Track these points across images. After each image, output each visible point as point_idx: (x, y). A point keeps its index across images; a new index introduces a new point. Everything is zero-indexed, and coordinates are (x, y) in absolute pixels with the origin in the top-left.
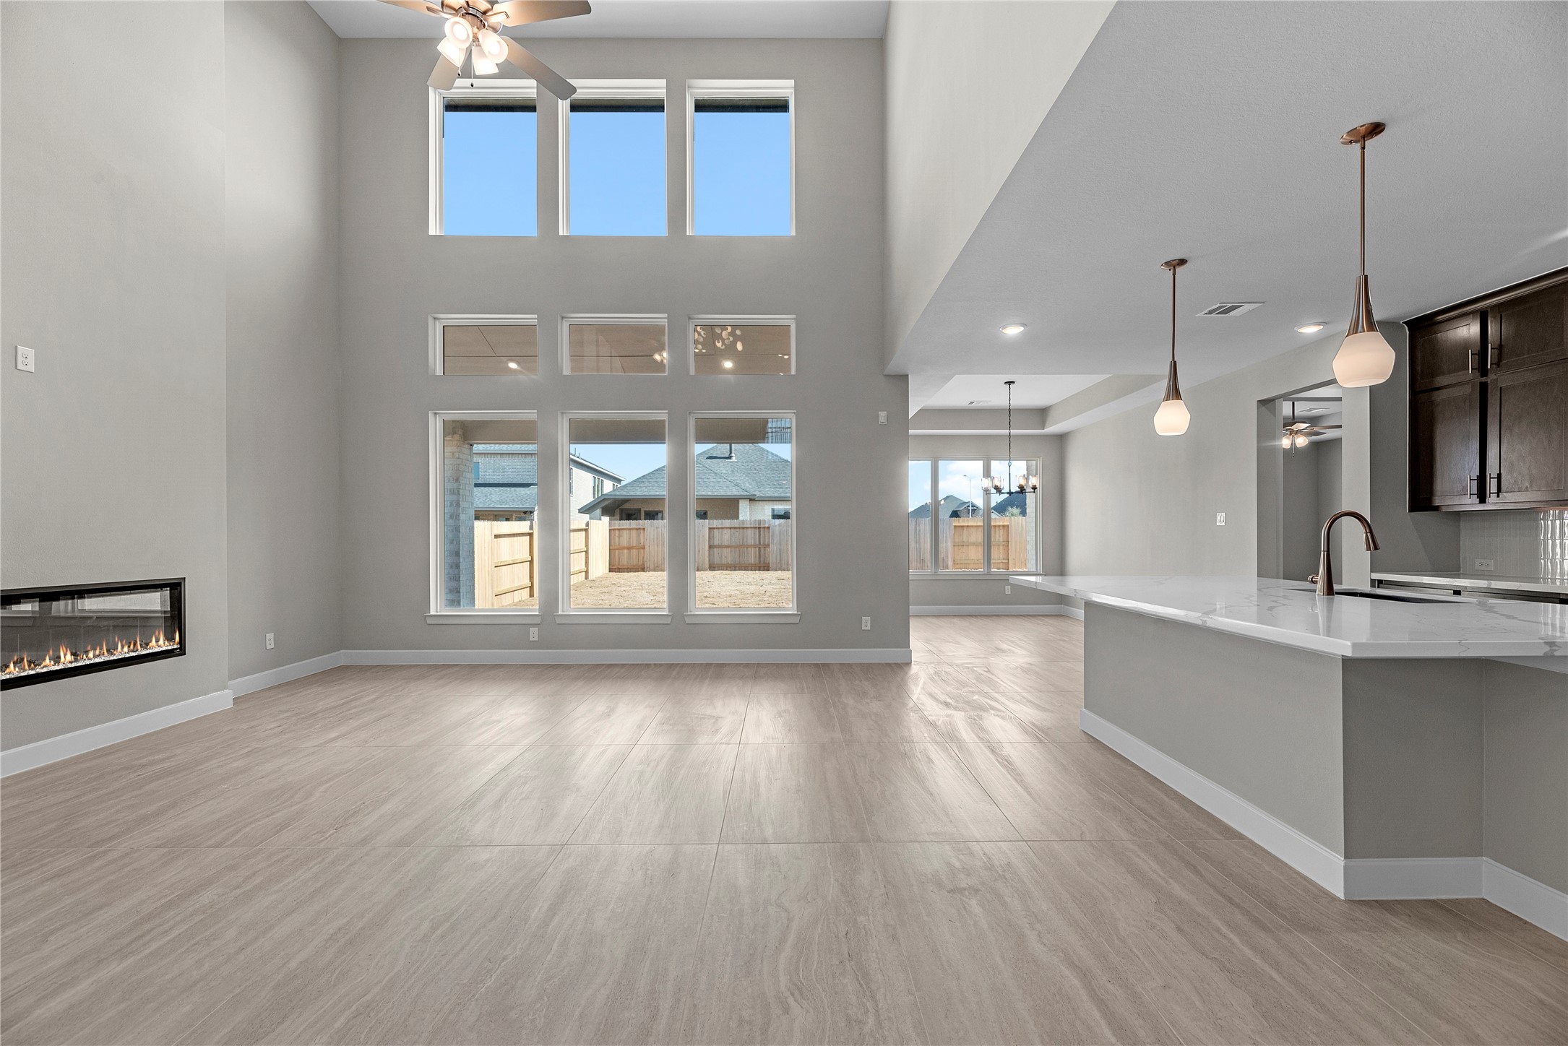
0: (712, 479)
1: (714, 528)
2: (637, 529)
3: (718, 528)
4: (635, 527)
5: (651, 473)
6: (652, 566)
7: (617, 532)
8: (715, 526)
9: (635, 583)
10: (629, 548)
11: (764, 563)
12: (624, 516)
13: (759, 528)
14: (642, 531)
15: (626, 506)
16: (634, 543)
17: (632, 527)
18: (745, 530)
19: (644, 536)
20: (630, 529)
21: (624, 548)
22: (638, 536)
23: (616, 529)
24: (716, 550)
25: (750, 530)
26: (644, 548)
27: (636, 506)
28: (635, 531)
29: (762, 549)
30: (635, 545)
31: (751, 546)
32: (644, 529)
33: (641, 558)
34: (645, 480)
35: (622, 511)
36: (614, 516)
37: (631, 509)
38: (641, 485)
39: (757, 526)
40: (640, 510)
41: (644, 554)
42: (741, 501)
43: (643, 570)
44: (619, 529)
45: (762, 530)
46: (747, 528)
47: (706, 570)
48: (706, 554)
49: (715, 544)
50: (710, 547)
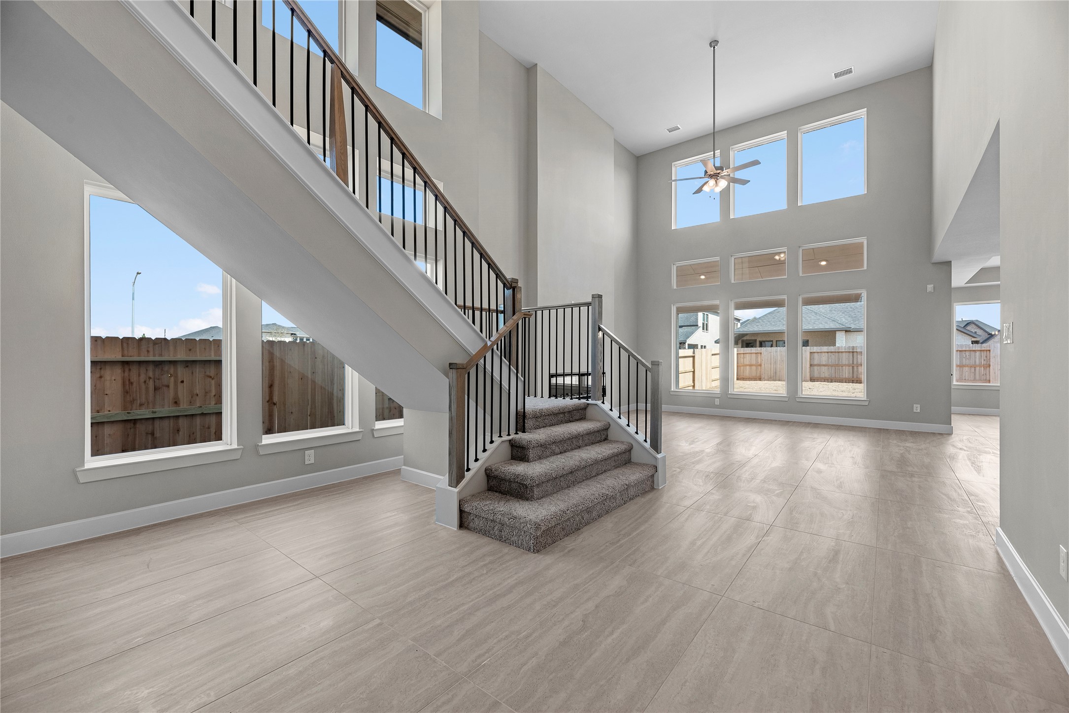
0: (813, 317)
1: (814, 352)
2: (756, 353)
3: (818, 352)
4: (755, 352)
5: (765, 315)
6: (766, 378)
7: (742, 355)
8: (815, 351)
9: (756, 387)
10: (751, 365)
11: (857, 377)
12: (746, 345)
13: (853, 352)
14: (759, 354)
15: (746, 338)
16: (754, 362)
17: (752, 352)
18: (840, 354)
19: (761, 358)
20: (751, 353)
21: (747, 365)
22: (757, 358)
23: (741, 353)
24: (816, 368)
25: (844, 354)
26: (760, 365)
27: (753, 338)
28: (754, 355)
29: (855, 367)
30: (754, 363)
31: (845, 365)
32: (761, 353)
33: (759, 372)
34: (760, 321)
35: (743, 341)
37: (749, 340)
38: (757, 324)
39: (851, 351)
40: (756, 340)
41: (761, 368)
42: (837, 332)
43: (760, 379)
44: (743, 353)
45: (855, 354)
46: (842, 352)
47: (808, 382)
48: (808, 370)
49: (815, 363)
50: (811, 365)
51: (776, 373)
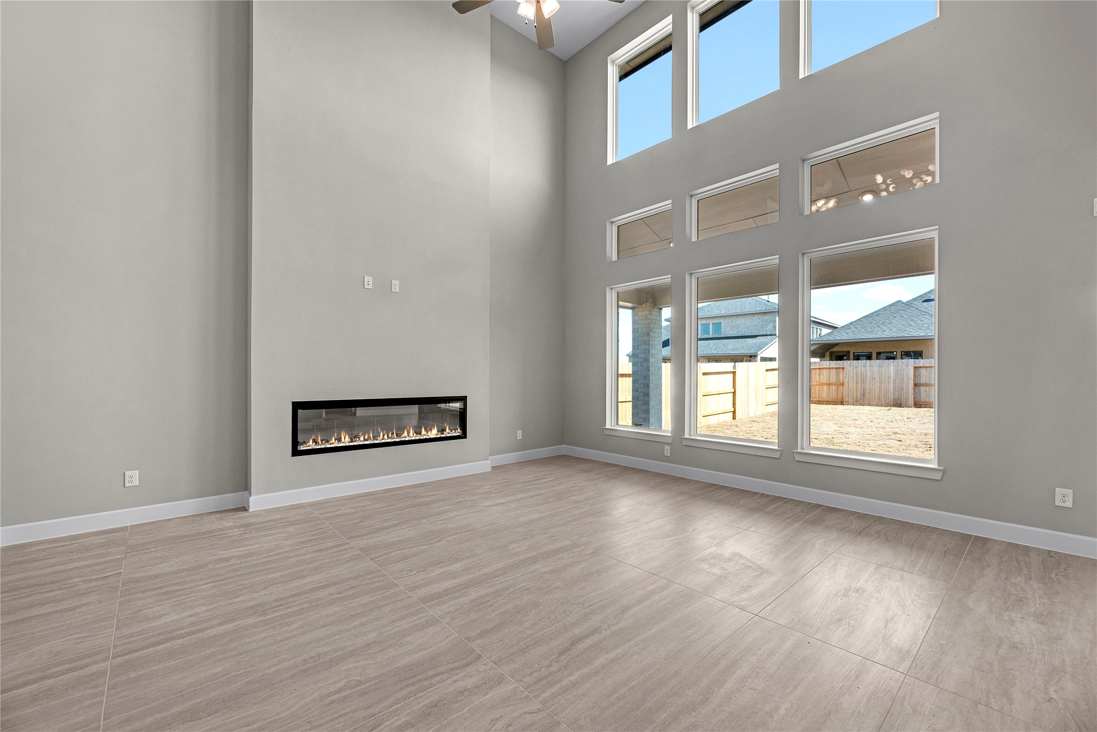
0: (926, 321)
1: (921, 367)
2: (836, 368)
3: (926, 367)
4: (835, 366)
5: (859, 320)
6: (851, 401)
7: (818, 371)
8: (922, 365)
9: (828, 414)
10: (829, 384)
12: (834, 357)
14: (841, 370)
15: (835, 349)
16: (833, 380)
17: (831, 367)
19: (843, 374)
20: (830, 368)
21: (824, 384)
22: (838, 374)
23: (816, 369)
26: (843, 384)
27: (845, 349)
28: (834, 370)
30: (834, 381)
32: (843, 368)
33: (840, 393)
34: (852, 326)
35: (831, 353)
36: (824, 357)
37: (839, 352)
38: (848, 331)
40: (849, 352)
41: (843, 389)
43: (842, 403)
44: (819, 369)
47: (911, 407)
48: (911, 391)
49: (922, 382)
50: (915, 385)
51: (864, 394)
